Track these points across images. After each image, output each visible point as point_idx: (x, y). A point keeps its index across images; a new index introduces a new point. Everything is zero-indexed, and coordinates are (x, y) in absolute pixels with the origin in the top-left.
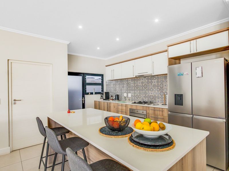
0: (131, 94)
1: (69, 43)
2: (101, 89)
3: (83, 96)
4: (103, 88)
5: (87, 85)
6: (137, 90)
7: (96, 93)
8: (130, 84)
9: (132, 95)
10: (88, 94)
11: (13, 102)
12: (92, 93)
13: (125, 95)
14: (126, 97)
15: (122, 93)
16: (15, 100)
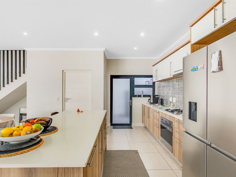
0: (175, 98)
1: (105, 49)
2: (152, 92)
3: (131, 99)
4: (154, 91)
5: (135, 87)
6: (181, 94)
7: (144, 96)
8: (175, 85)
9: (176, 100)
10: (136, 96)
11: (66, 100)
12: (139, 96)
13: (171, 99)
14: (171, 102)
15: (168, 96)
16: (67, 99)
